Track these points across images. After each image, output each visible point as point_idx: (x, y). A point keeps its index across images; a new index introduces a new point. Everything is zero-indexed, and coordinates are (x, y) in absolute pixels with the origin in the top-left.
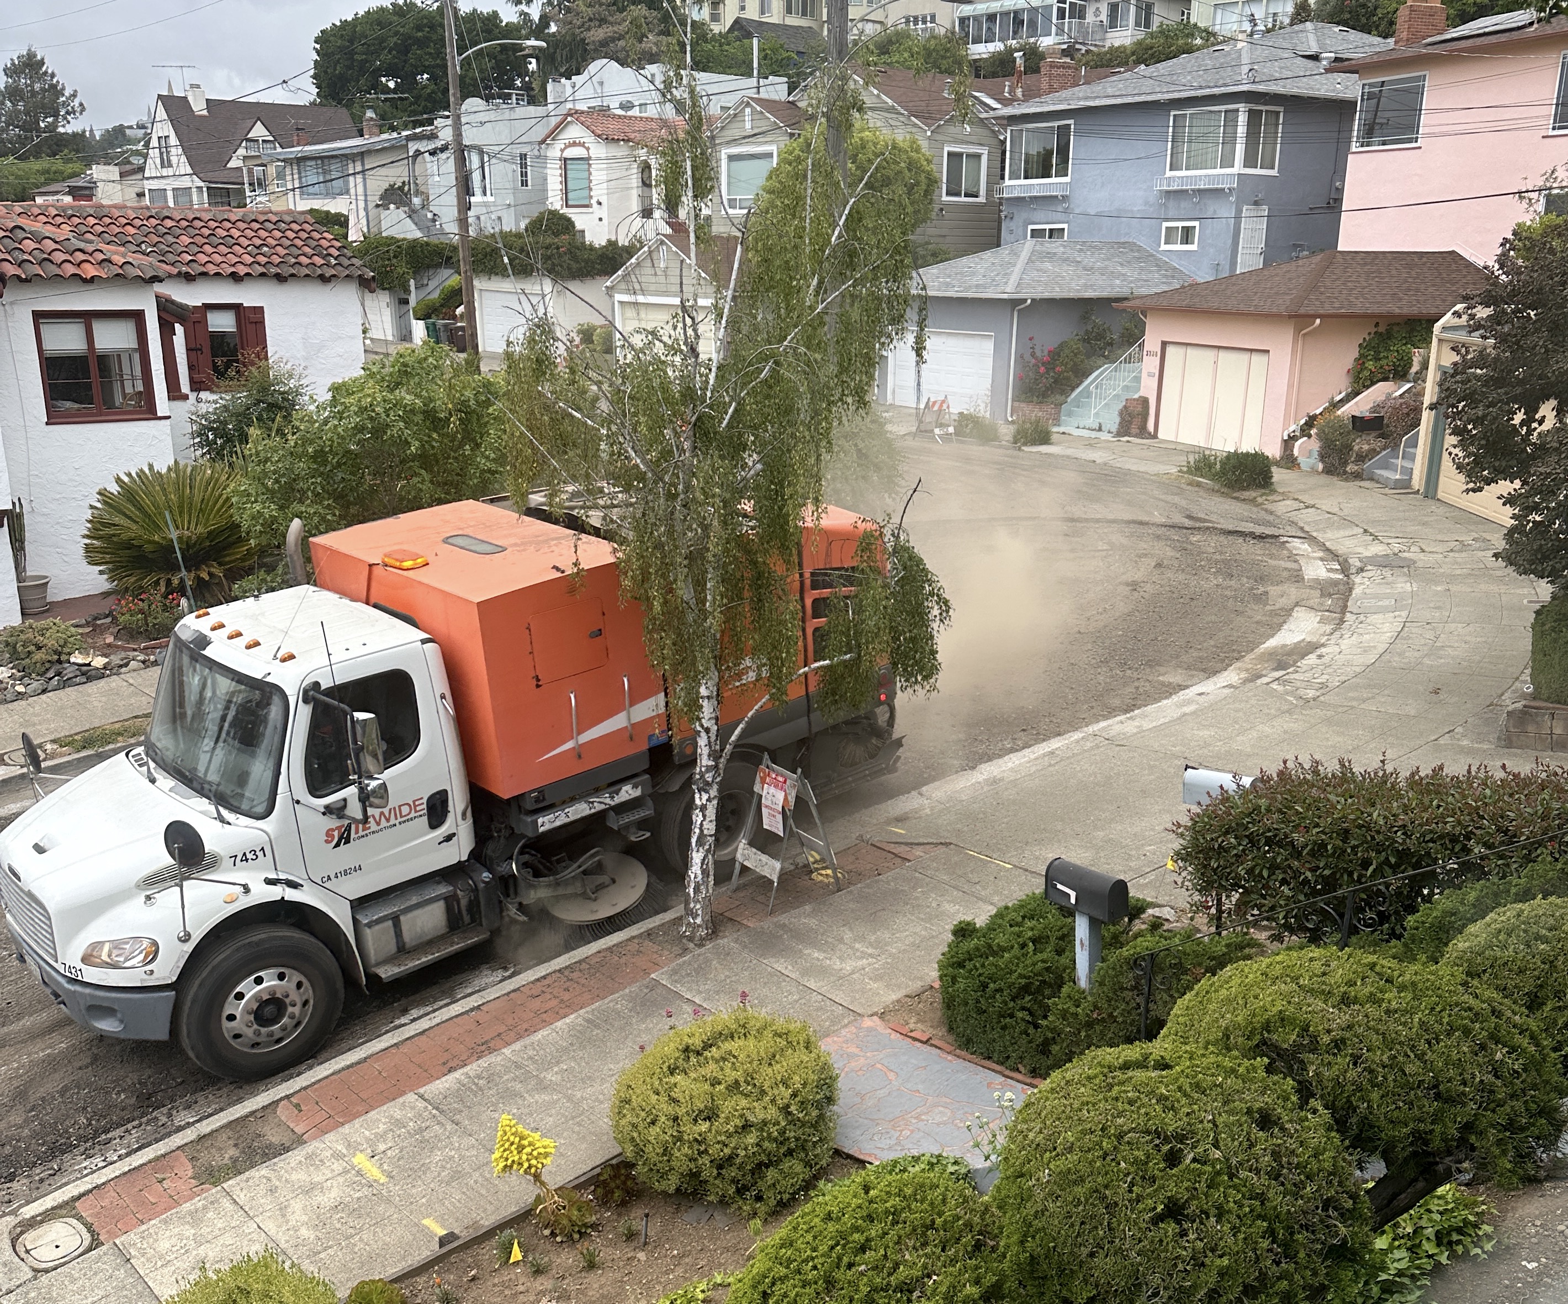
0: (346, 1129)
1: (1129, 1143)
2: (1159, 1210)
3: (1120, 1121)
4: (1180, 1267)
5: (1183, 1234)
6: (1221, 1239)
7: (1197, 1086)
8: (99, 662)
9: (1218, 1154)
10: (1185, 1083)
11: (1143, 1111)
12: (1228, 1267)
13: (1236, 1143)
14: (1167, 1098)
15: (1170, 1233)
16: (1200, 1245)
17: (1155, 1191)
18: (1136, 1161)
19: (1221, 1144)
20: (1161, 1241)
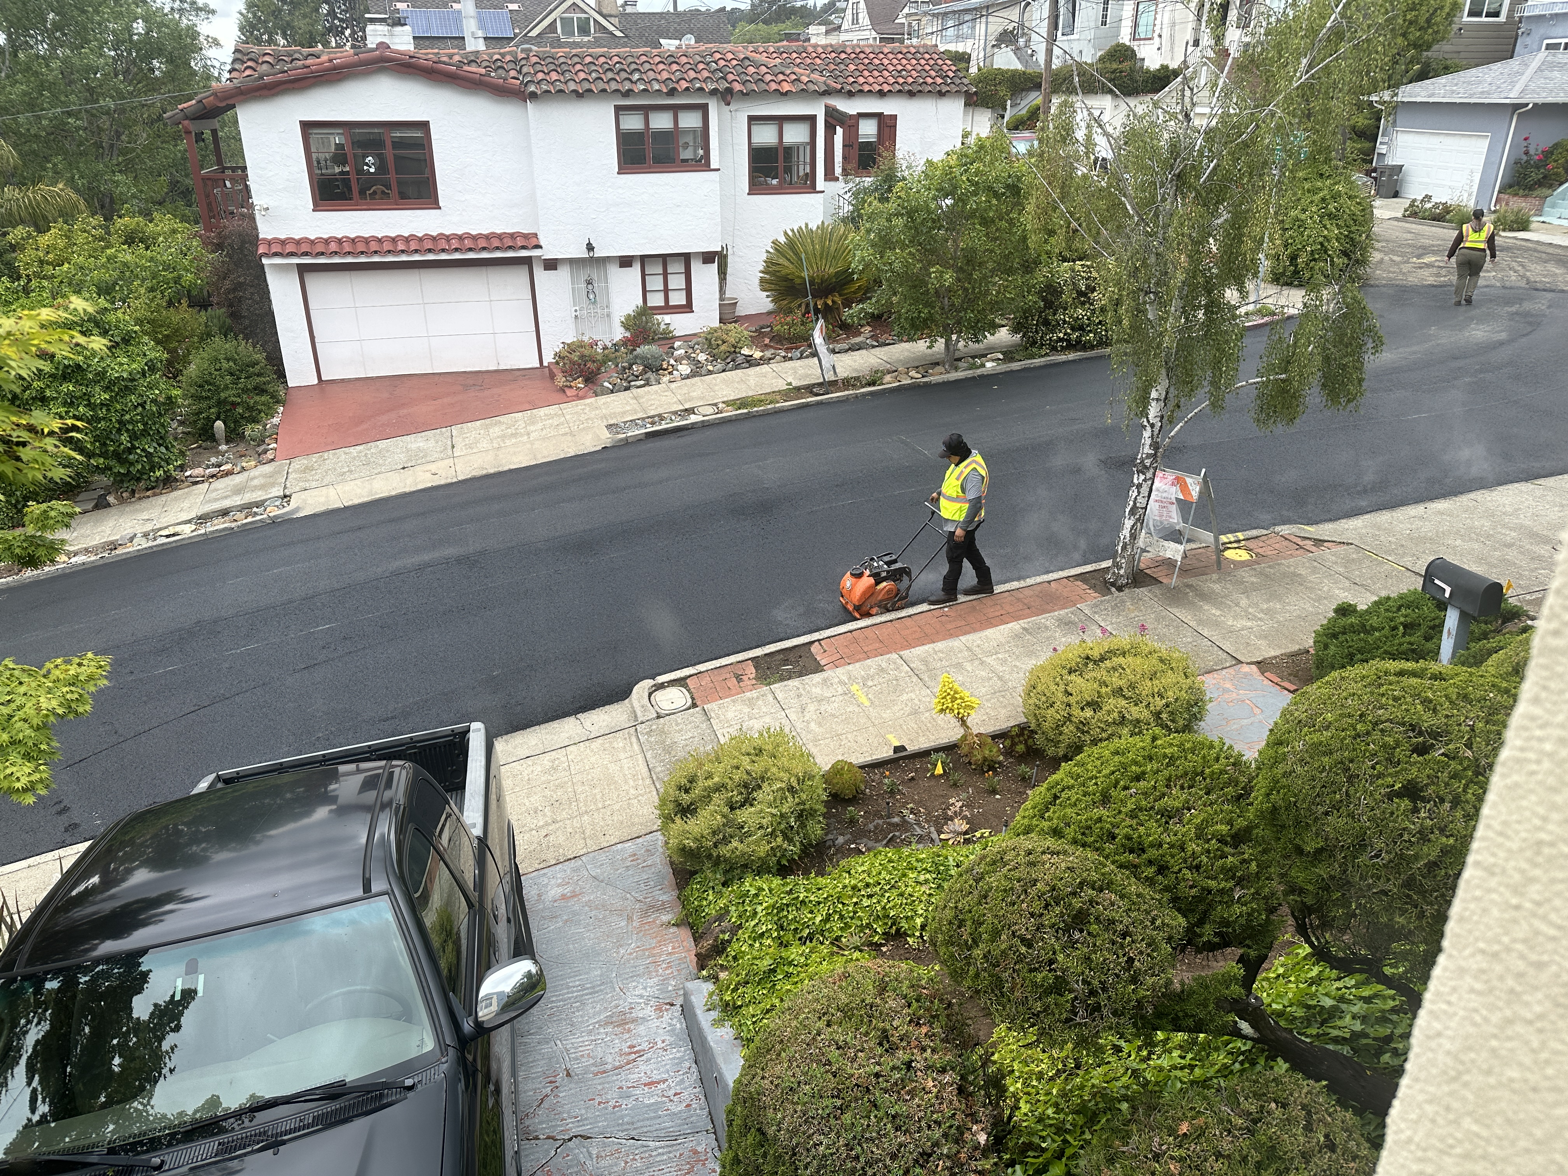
0: (850, 667)
1: (1382, 731)
2: (1396, 788)
3: (1380, 712)
4: (1406, 837)
5: (1416, 810)
6: (1452, 822)
7: (1465, 697)
8: (757, 354)
9: (1469, 753)
10: (1453, 692)
11: (1404, 707)
12: (1452, 847)
13: (1490, 747)
14: (1431, 701)
15: (1402, 808)
16: (1429, 822)
17: (1396, 772)
18: (1385, 746)
19: (1474, 745)
20: (1392, 813)
